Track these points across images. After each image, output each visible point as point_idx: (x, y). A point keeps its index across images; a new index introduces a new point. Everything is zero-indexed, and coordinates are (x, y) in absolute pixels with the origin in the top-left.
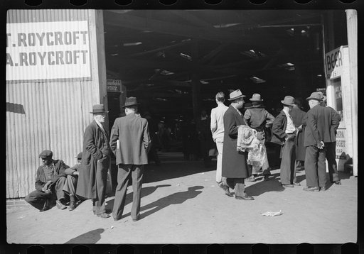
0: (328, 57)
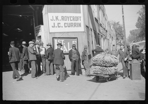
0: (36, 28)
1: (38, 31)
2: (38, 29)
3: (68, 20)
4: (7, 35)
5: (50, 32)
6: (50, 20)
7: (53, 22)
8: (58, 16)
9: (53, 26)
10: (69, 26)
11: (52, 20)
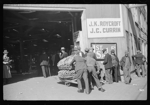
1: (76, 37)
2: (77, 35)
3: (107, 25)
4: (47, 41)
5: (88, 37)
6: (88, 26)
7: (92, 27)
8: (96, 22)
9: (92, 32)
10: (108, 31)
11: (91, 26)
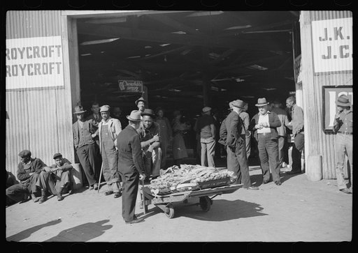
0: (296, 62)
9: (326, 55)
11: (324, 40)
